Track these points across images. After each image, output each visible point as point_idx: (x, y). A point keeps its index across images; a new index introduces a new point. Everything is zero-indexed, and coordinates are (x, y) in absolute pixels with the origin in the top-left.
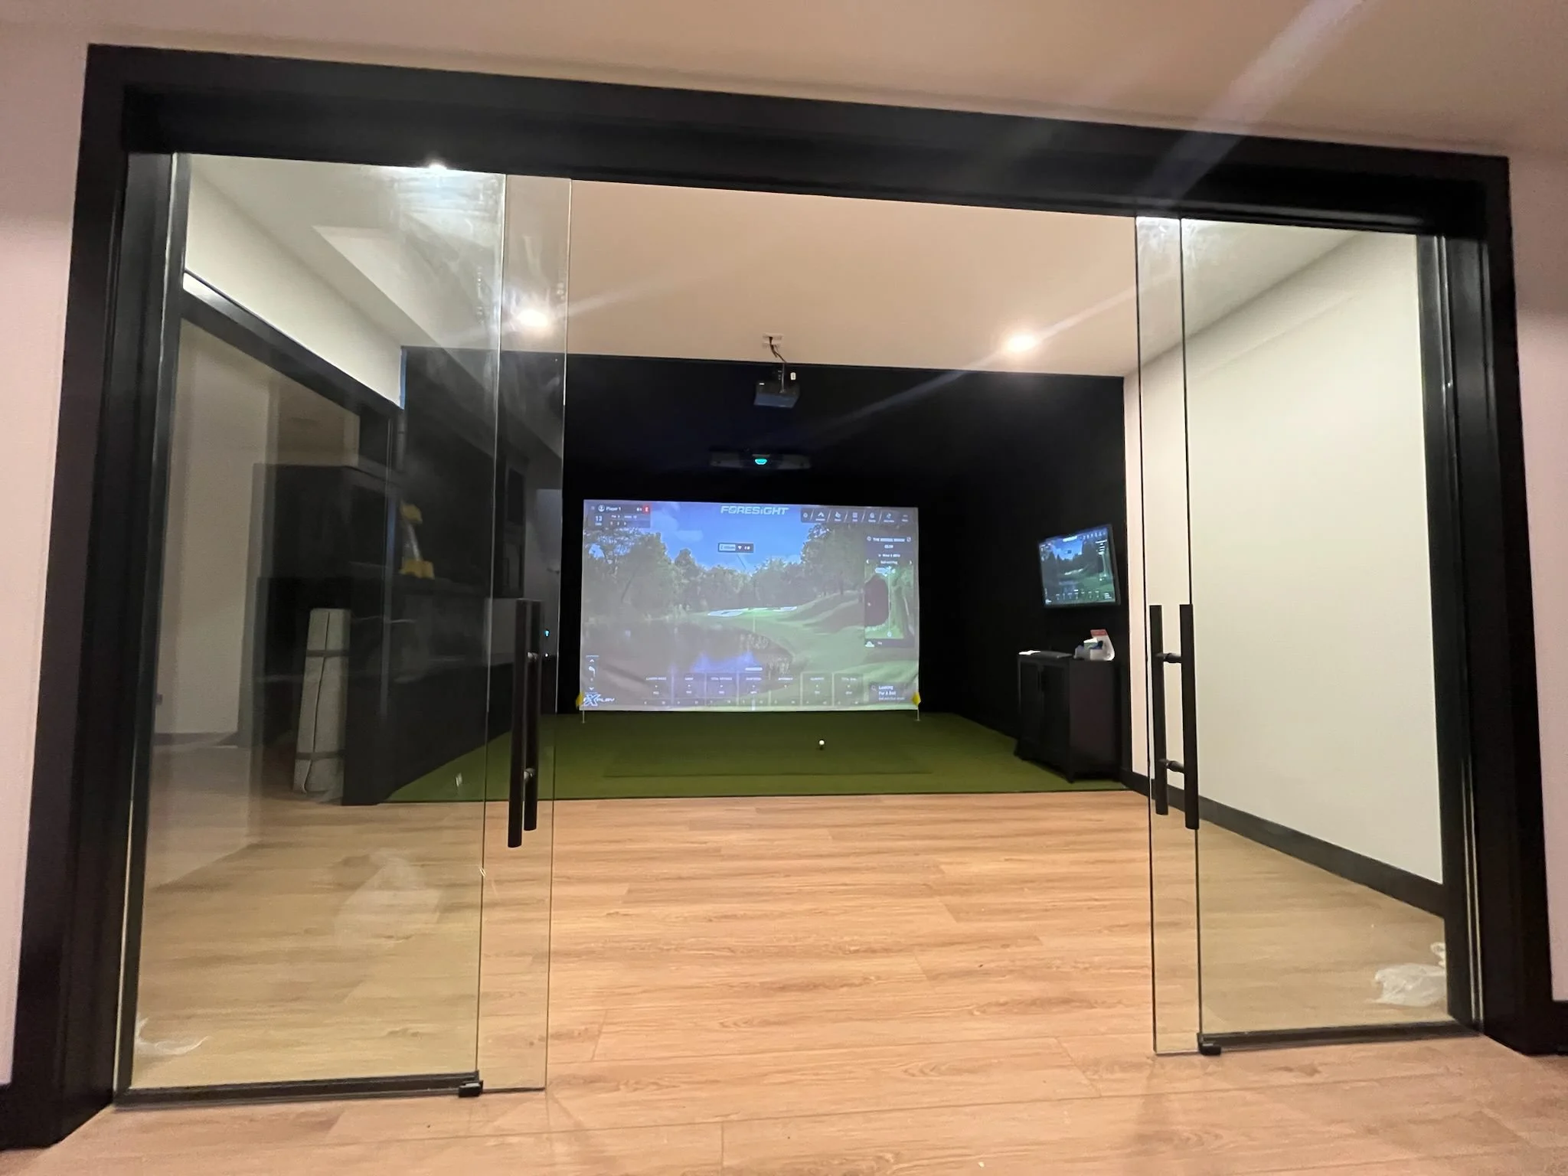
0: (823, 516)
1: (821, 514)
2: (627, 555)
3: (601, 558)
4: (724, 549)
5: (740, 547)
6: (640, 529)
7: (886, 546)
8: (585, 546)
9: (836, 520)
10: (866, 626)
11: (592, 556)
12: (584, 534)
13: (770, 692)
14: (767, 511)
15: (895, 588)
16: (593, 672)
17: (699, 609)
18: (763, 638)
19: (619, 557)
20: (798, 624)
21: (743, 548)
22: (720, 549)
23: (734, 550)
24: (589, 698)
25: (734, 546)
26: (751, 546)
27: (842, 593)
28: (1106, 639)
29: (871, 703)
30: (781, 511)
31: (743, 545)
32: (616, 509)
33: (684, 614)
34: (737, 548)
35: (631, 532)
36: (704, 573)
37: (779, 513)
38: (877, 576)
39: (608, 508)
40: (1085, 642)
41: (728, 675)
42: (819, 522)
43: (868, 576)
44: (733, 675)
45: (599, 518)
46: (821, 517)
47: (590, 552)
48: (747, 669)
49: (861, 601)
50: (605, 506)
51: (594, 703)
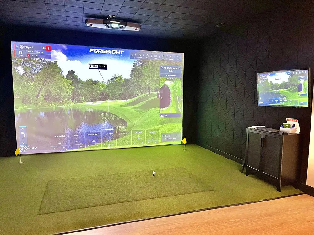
0: (141, 55)
1: (140, 55)
2: (38, 73)
3: (23, 75)
4: (91, 67)
5: (100, 66)
6: (45, 59)
7: (169, 71)
8: (13, 67)
9: (147, 58)
10: (160, 108)
11: (18, 73)
12: (12, 61)
13: (117, 140)
14: (113, 52)
15: (173, 91)
16: (24, 134)
17: (80, 101)
18: (113, 114)
19: (34, 74)
20: (129, 108)
21: (102, 67)
22: (90, 67)
23: (97, 68)
24: (22, 148)
25: (97, 65)
26: (106, 66)
27: (150, 93)
28: (297, 123)
29: (162, 141)
30: (120, 52)
31: (102, 65)
32: (30, 47)
33: (72, 104)
34: (99, 67)
35: (40, 60)
36: (82, 83)
37: (119, 54)
38: (165, 85)
39: (25, 47)
40: (284, 124)
41: (96, 133)
42: (139, 58)
43: (161, 85)
44: (99, 133)
45: (21, 52)
46: (139, 56)
47: (17, 71)
48: (106, 130)
49: (158, 97)
50: (24, 45)
51: (25, 150)
